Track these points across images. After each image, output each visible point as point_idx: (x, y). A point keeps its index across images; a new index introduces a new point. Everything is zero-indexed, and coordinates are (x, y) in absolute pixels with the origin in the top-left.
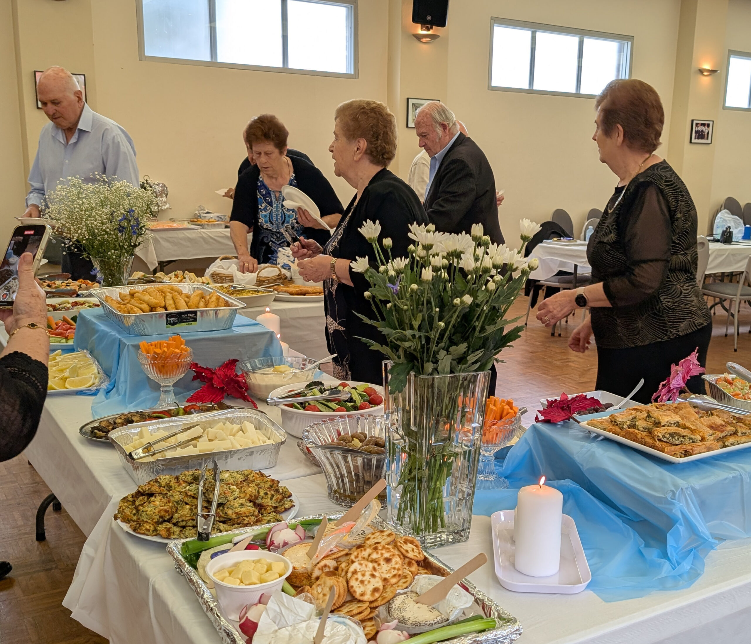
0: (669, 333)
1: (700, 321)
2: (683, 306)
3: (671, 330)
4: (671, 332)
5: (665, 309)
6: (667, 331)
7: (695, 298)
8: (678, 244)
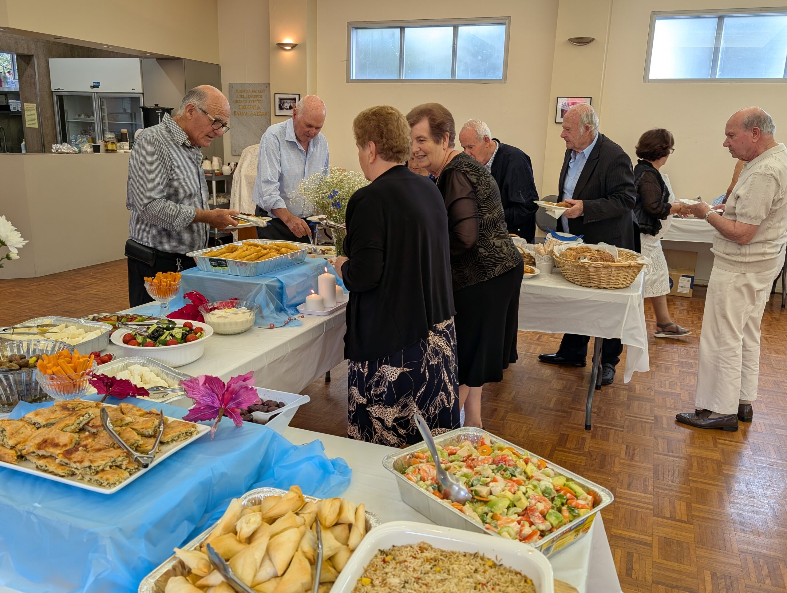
0: (487, 275)
1: (511, 264)
2: (496, 254)
3: (489, 272)
4: (489, 274)
5: (483, 257)
6: (486, 274)
7: (505, 248)
8: (485, 207)
